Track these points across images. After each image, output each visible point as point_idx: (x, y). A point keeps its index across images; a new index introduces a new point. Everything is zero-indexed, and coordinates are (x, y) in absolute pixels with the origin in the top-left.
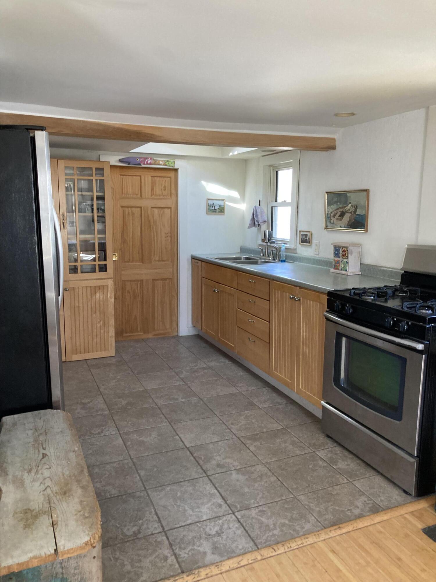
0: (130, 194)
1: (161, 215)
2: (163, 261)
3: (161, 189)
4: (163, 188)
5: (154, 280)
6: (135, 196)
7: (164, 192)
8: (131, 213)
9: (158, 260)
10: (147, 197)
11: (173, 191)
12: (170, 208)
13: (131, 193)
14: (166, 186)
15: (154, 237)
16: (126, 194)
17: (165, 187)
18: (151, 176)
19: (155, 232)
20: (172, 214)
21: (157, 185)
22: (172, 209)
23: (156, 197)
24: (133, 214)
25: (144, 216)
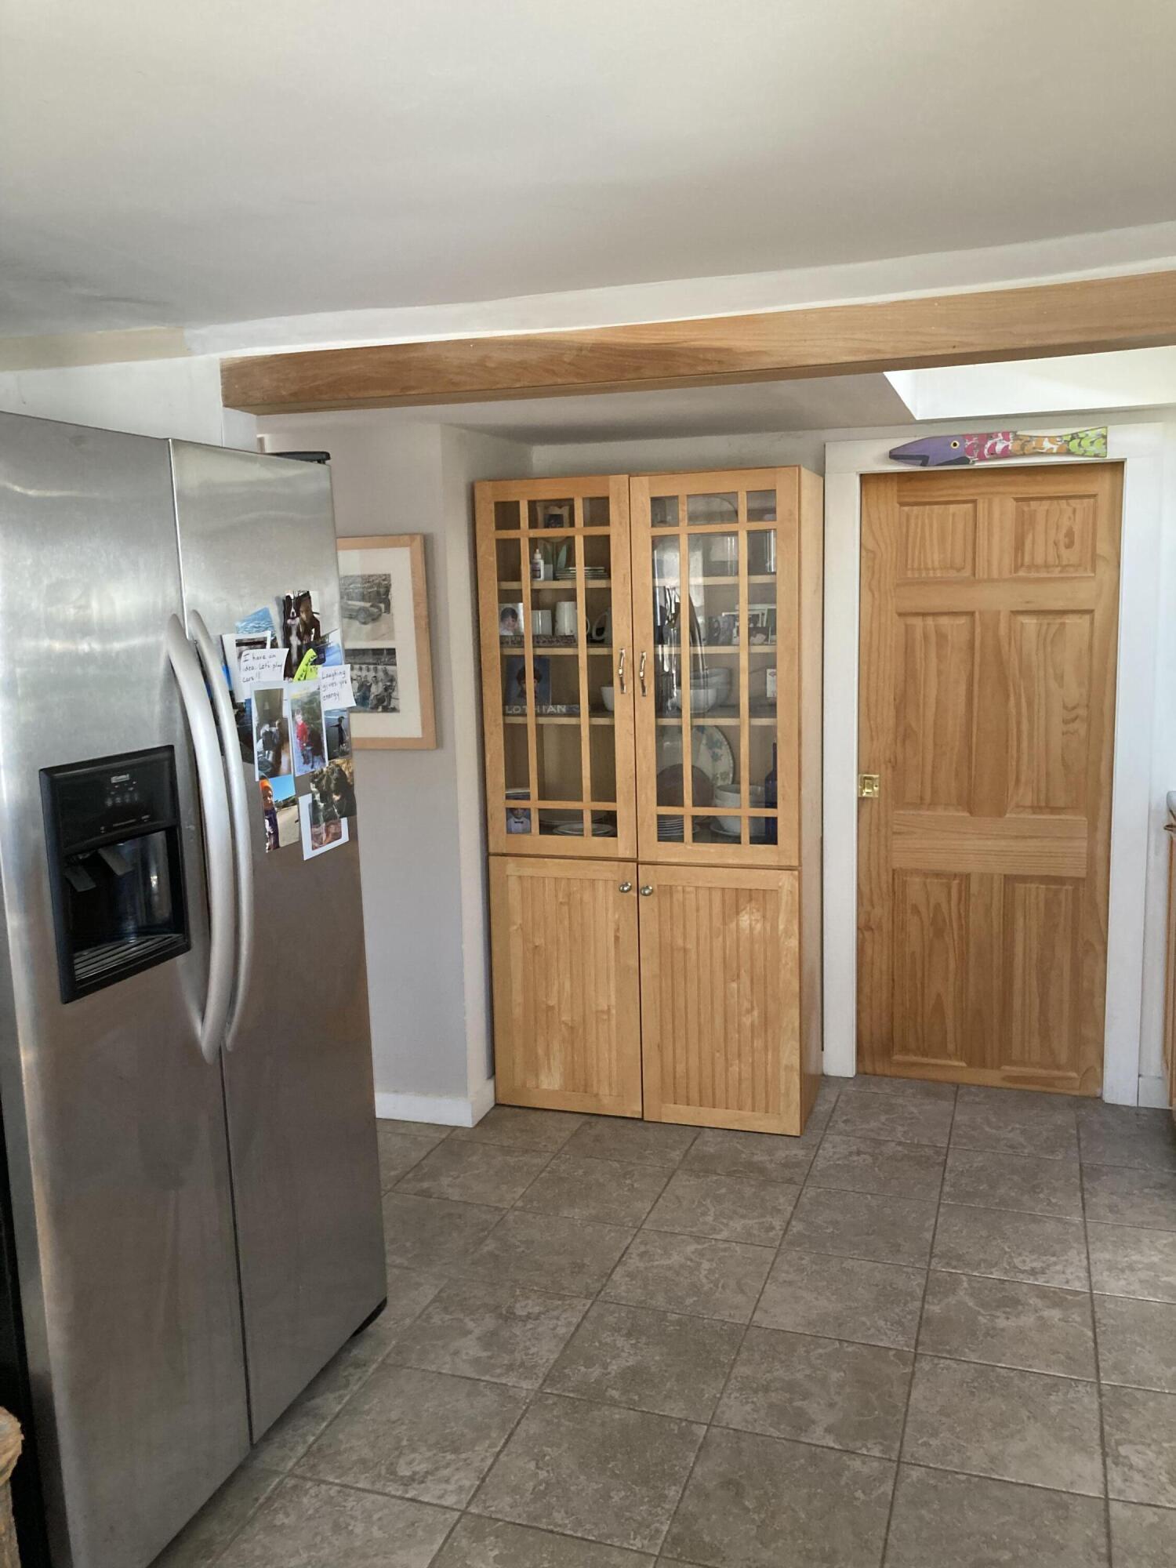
0: (934, 569)
1: (1049, 640)
2: (1054, 810)
3: (1056, 544)
4: (1061, 537)
5: (1009, 879)
6: (953, 574)
7: (1064, 553)
8: (933, 638)
9: (1032, 807)
10: (995, 575)
11: (1103, 548)
12: (1091, 612)
13: (936, 564)
14: (1077, 529)
15: (1019, 723)
16: (919, 569)
17: (1070, 534)
18: (1017, 500)
19: (1023, 700)
20: (1097, 634)
21: (1040, 527)
22: (1097, 615)
23: (1034, 575)
24: (941, 637)
25: (982, 643)
